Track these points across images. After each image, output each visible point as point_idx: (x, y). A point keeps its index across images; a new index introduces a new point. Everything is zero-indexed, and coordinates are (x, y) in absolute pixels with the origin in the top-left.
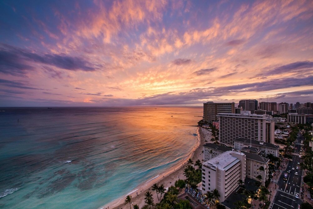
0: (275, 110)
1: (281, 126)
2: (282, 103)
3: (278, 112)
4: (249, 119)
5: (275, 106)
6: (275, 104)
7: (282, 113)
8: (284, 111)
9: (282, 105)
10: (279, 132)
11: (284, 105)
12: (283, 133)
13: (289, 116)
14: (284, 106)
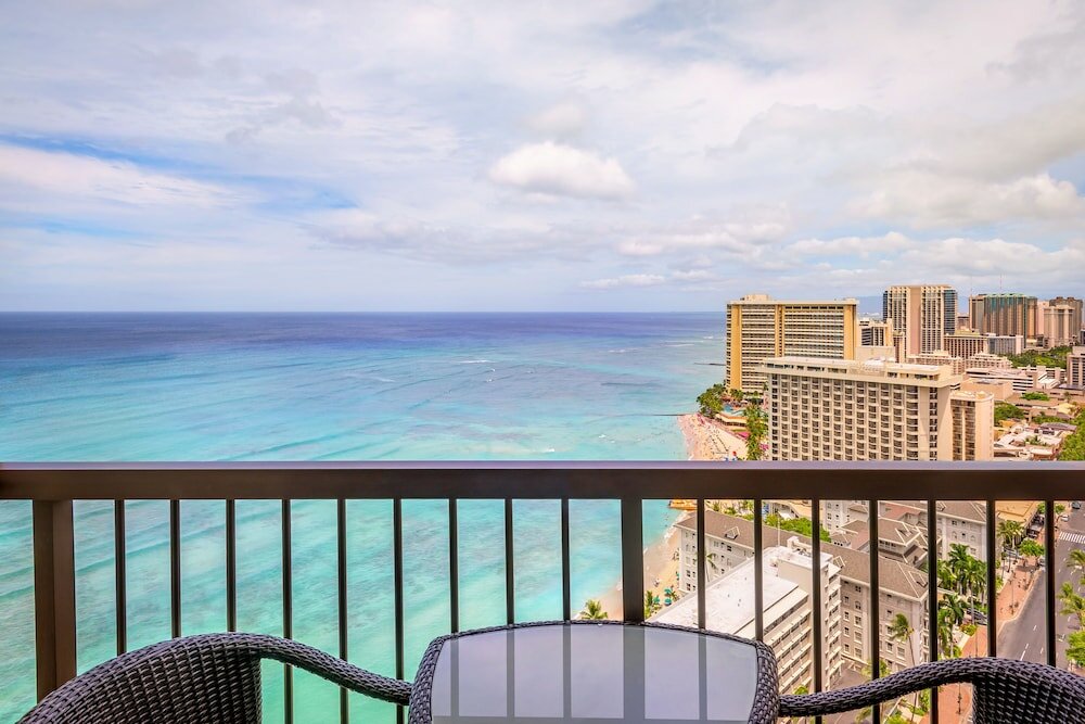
0: (1031, 333)
1: (1037, 408)
2: (1059, 299)
3: (1040, 339)
4: (885, 386)
5: (1031, 312)
6: (1032, 304)
7: (1059, 345)
8: (1066, 336)
9: (1058, 307)
10: (1021, 437)
11: (1066, 307)
12: (1035, 442)
13: (1075, 360)
14: (1067, 312)
